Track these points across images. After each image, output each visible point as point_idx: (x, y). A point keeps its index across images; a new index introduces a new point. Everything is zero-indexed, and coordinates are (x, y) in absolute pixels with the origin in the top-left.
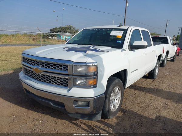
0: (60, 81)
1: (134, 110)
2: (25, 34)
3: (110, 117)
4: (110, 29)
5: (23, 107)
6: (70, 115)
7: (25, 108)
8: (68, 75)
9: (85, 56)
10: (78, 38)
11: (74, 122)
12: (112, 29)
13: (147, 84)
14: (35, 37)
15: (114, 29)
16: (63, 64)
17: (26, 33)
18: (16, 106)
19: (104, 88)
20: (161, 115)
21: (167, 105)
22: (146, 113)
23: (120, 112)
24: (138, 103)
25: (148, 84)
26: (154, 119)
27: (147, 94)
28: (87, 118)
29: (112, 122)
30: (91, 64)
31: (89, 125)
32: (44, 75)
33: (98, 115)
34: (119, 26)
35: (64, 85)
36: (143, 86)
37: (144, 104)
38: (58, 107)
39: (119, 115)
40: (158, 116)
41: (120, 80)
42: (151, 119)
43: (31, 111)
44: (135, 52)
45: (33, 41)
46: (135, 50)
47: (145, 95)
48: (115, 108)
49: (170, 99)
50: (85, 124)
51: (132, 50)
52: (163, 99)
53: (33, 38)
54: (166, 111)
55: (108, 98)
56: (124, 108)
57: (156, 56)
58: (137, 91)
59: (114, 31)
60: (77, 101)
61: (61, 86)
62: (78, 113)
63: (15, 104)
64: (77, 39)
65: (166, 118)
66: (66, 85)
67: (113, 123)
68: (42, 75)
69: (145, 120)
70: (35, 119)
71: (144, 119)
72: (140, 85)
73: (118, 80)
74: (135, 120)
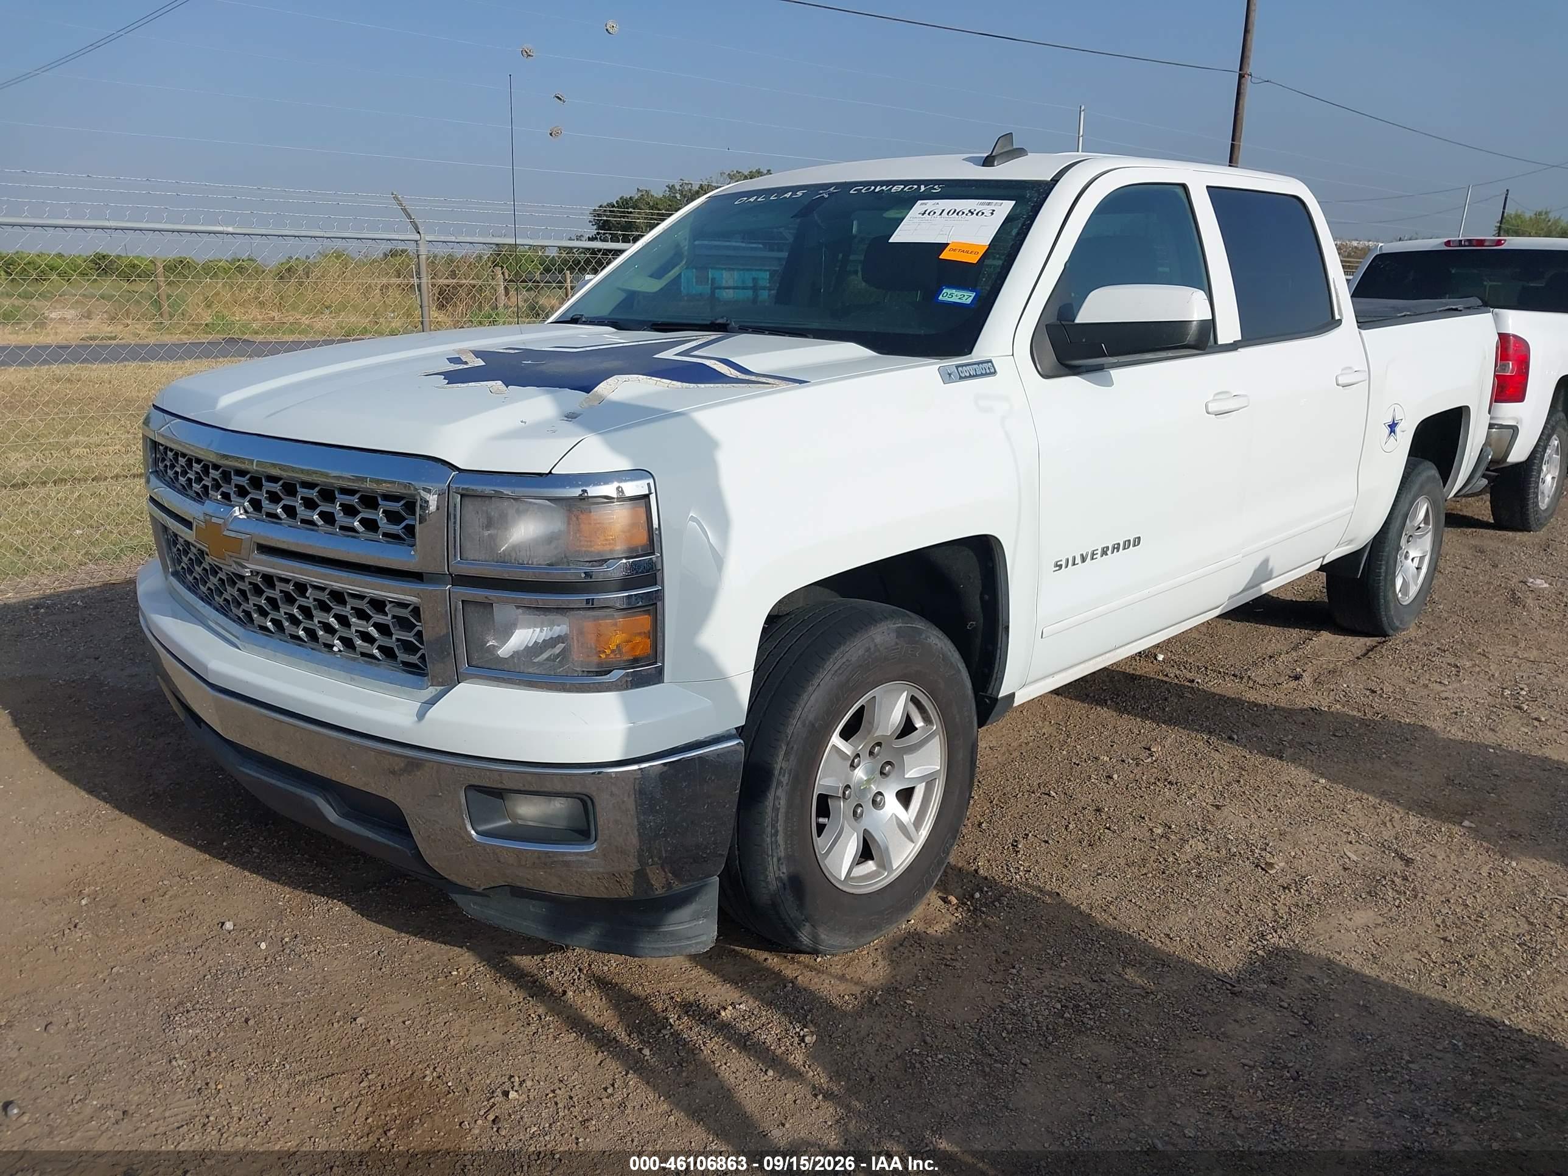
0: (376, 625)
1: (1071, 896)
2: (394, 253)
3: (815, 938)
4: (905, 183)
5: (172, 831)
6: (471, 907)
7: (186, 843)
8: (417, 577)
9: (571, 417)
10: (657, 275)
11: (525, 962)
12: (919, 182)
13: (1297, 678)
14: (453, 275)
15: (937, 189)
16: (384, 488)
17: (401, 247)
18: (127, 820)
19: (731, 691)
20: (1309, 948)
21: (1408, 862)
22: (1179, 920)
23: (945, 900)
24: (1142, 833)
25: (1307, 679)
26: (1221, 980)
27: (1256, 759)
28: (592, 934)
29: (842, 978)
30: (609, 490)
31: (637, 990)
32: (269, 580)
33: (684, 913)
34: (988, 162)
35: (402, 656)
36: (1251, 696)
37: (1196, 846)
38: (370, 835)
39: (929, 922)
40: (1276, 952)
41: (920, 624)
42: (1201, 971)
43: (221, 869)
44: (1109, 383)
45: (441, 307)
46: (1115, 373)
47: (1234, 774)
48: (884, 865)
49: (1456, 815)
50: (603, 984)
51: (1075, 371)
52: (1386, 808)
53: (442, 281)
54: (1364, 916)
55: (785, 780)
56: (996, 873)
57: (1392, 427)
58: (1173, 736)
59: (930, 204)
60: (499, 794)
61: (385, 668)
62: (518, 892)
63: (120, 810)
64: (654, 286)
65: (1347, 971)
66: (414, 659)
67: (842, 987)
68: (258, 580)
69: (1139, 981)
70: (229, 925)
71: (1130, 974)
72: (1229, 688)
73: (899, 633)
74: (1048, 978)
